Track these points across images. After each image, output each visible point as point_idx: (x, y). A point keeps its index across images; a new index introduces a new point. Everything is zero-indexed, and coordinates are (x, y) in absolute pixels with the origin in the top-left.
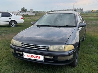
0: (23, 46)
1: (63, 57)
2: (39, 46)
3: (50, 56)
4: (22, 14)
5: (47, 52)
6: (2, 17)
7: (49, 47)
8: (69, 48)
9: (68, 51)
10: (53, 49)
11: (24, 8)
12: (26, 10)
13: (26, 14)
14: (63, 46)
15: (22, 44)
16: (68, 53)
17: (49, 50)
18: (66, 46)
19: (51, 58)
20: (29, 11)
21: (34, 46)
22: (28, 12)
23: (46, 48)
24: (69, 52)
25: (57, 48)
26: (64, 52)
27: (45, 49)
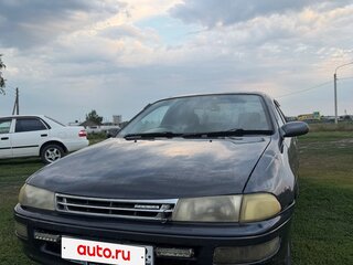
0: (62, 207)
1: (237, 251)
2: (132, 205)
3: (177, 247)
4: (89, 130)
5: (167, 230)
6: (17, 131)
7: (172, 206)
8: (260, 207)
9: (258, 222)
10: (193, 213)
11: (94, 112)
12: (101, 119)
13: (99, 129)
14: (236, 200)
15: (60, 199)
16: (260, 230)
17: (173, 218)
18: (246, 197)
19: (186, 254)
20: (111, 121)
21: (107, 204)
22: (107, 124)
23: (161, 210)
24: (260, 226)
25: (211, 211)
26: (242, 224)
27: (154, 214)
